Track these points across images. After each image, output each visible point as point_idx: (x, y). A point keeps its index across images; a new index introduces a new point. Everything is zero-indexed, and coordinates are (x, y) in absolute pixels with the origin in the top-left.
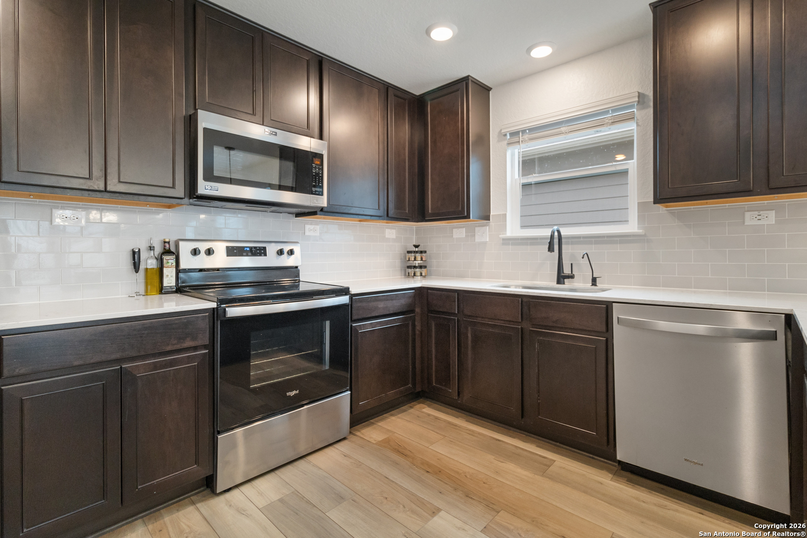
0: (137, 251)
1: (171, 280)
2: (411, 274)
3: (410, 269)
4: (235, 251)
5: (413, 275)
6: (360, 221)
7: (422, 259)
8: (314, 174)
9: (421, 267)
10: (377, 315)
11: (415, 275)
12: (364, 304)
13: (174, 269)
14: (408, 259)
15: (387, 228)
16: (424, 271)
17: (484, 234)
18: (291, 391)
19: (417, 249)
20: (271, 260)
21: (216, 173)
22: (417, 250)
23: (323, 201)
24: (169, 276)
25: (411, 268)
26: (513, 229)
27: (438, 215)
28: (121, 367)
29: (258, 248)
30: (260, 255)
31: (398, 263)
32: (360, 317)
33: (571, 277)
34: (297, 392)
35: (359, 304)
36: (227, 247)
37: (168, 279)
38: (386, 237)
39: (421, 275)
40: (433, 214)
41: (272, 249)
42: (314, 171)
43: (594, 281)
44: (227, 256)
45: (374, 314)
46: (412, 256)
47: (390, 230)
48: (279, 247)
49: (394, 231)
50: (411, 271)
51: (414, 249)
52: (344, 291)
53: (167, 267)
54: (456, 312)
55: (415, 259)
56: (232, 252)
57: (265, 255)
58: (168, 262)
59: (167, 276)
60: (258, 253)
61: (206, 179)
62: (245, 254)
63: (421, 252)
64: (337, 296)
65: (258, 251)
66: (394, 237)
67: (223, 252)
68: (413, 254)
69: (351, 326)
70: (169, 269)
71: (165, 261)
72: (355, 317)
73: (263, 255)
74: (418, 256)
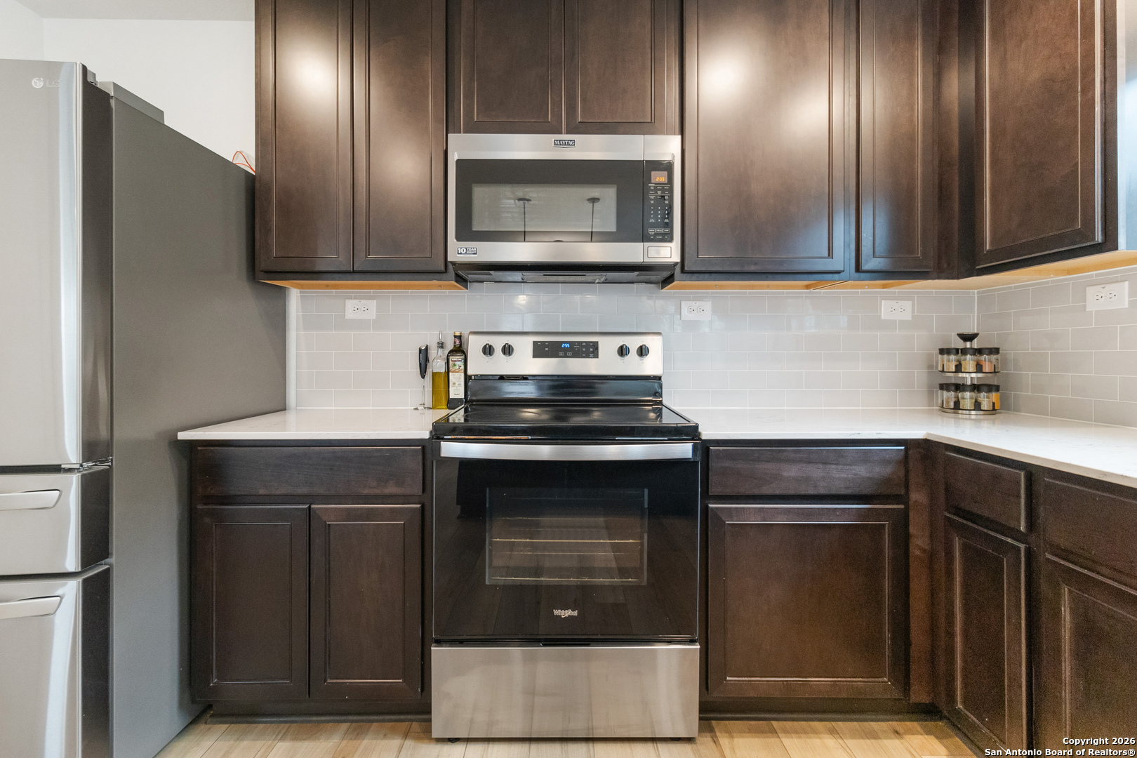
0: (423, 348)
1: (459, 390)
2: (948, 402)
3: (945, 392)
4: (547, 349)
5: (952, 405)
6: (808, 287)
7: (979, 368)
8: (652, 202)
9: (976, 388)
10: (777, 492)
11: (957, 406)
12: (741, 465)
13: (463, 374)
14: (940, 369)
15: (886, 299)
18: (564, 608)
19: (968, 345)
20: (605, 363)
21: (476, 227)
22: (969, 347)
23: (668, 253)
24: (457, 385)
25: (948, 390)
27: (1011, 251)
28: (310, 507)
29: (584, 344)
30: (587, 356)
31: (920, 376)
32: (728, 491)
34: (575, 613)
35: (727, 464)
36: (535, 343)
37: (455, 388)
38: (883, 318)
39: (977, 406)
40: (993, 254)
41: (608, 346)
42: (652, 197)
44: (533, 357)
45: (766, 490)
46: (950, 362)
47: (894, 302)
48: (621, 341)
49: (907, 305)
50: (950, 397)
51: (960, 344)
52: (688, 432)
53: (453, 372)
54: (1022, 529)
55: (959, 368)
56: (540, 350)
57: (596, 356)
58: (455, 365)
59: (454, 383)
60: (583, 352)
61: (460, 237)
62: (561, 354)
63: (979, 351)
64: (671, 440)
65: (584, 349)
66: (907, 316)
67: (529, 350)
68: (953, 357)
69: (706, 509)
70: (456, 374)
71: (451, 362)
72: (713, 490)
73: (592, 355)
74: (971, 361)
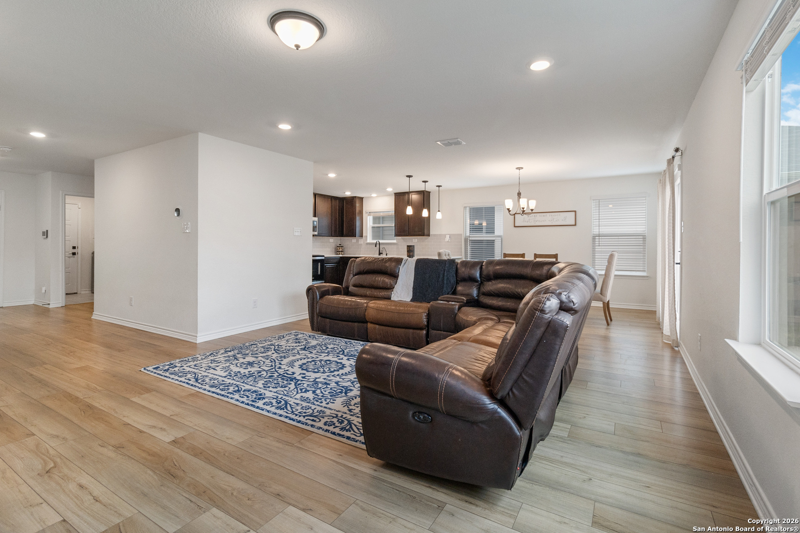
3: (337, 252)
15: (331, 239)
16: (342, 253)
17: (361, 241)
22: (341, 246)
26: (370, 240)
32: (327, 264)
33: (382, 253)
43: (387, 255)
46: (338, 248)
50: (338, 253)
51: (339, 246)
72: (325, 263)
74: (341, 248)
